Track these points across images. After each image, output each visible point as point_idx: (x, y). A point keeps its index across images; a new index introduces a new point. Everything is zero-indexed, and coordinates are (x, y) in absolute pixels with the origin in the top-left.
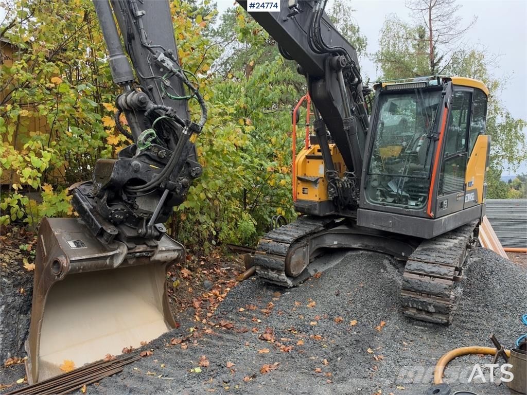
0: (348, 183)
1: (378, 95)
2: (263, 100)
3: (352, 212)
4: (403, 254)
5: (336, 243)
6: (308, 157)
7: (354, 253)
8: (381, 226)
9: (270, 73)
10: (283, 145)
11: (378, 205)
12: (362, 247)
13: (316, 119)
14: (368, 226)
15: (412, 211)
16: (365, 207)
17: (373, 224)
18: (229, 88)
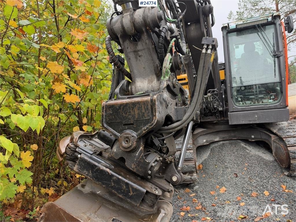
0: (211, 98)
1: (225, 33)
3: (208, 117)
4: (253, 137)
5: (205, 141)
7: (216, 145)
8: (249, 121)
11: (245, 107)
12: (221, 139)
14: (239, 123)
15: (272, 106)
16: (235, 111)
17: (243, 121)
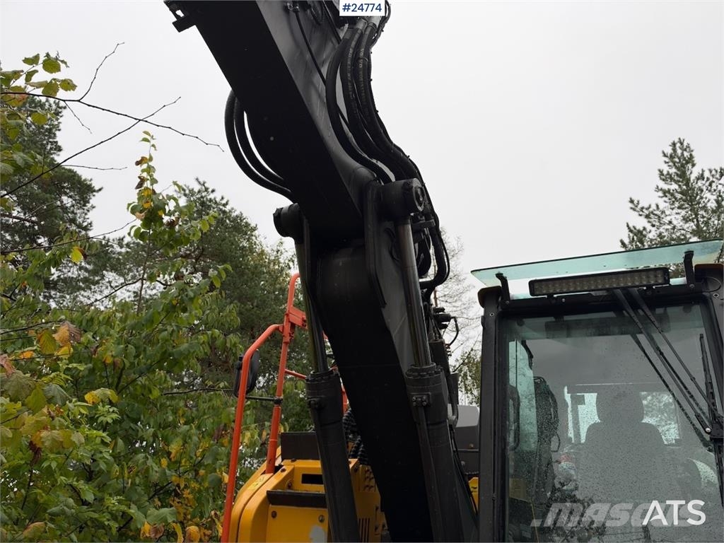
2: (165, 355)
6: (272, 498)
9: (191, 299)
10: (200, 464)
13: (317, 370)
18: (88, 321)
